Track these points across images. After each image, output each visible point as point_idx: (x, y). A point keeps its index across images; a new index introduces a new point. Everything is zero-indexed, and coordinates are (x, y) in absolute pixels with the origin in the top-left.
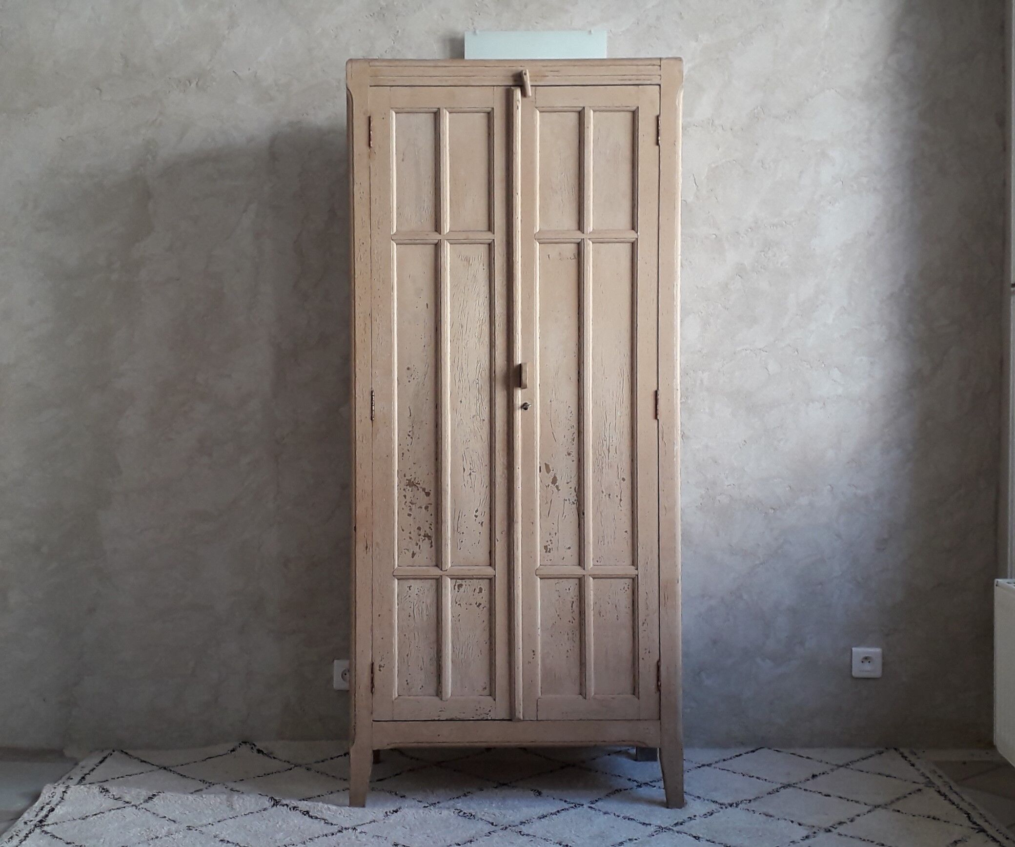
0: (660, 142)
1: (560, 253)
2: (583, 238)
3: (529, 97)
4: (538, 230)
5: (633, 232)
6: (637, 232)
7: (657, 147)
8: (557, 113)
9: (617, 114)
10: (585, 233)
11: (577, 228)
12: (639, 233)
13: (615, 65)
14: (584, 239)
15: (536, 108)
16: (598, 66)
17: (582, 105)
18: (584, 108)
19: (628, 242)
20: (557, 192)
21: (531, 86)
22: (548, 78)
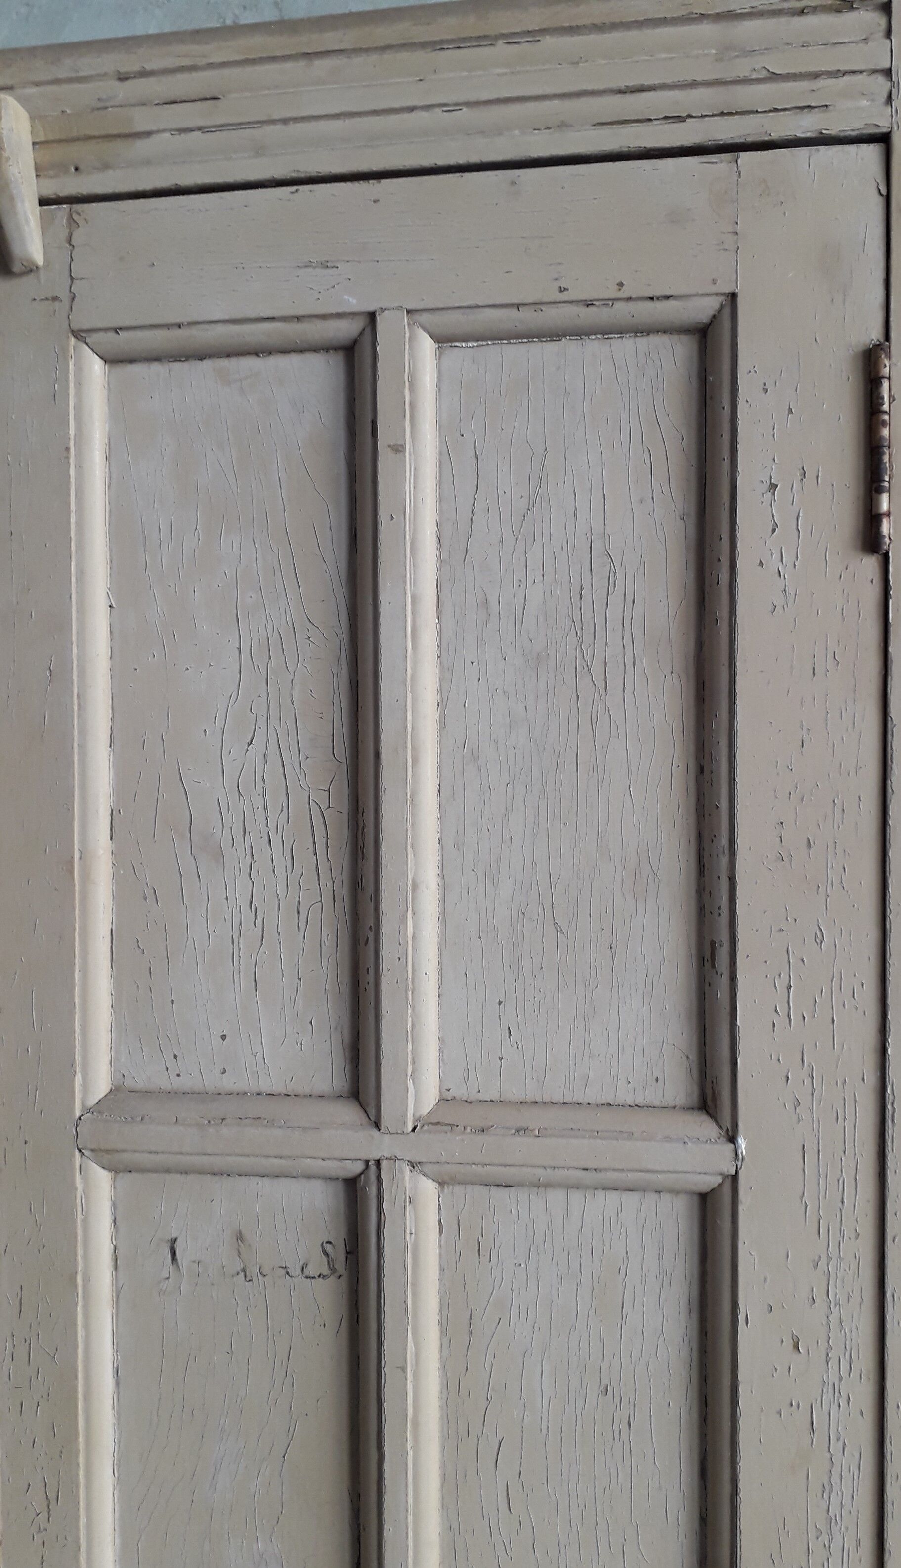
0: (886, 527)
1: (240, 1237)
2: (374, 1155)
3: (31, 269)
4: (101, 1086)
5: (706, 1128)
6: (732, 1139)
7: (870, 564)
8: (207, 364)
9: (594, 347)
10: (385, 1121)
11: (342, 1083)
12: (742, 1142)
13: (572, 30)
14: (378, 1163)
15: (78, 334)
16: (460, 43)
17: (353, 303)
18: (372, 317)
19: (675, 1192)
20: (219, 856)
21: (44, 202)
22: (142, 147)
